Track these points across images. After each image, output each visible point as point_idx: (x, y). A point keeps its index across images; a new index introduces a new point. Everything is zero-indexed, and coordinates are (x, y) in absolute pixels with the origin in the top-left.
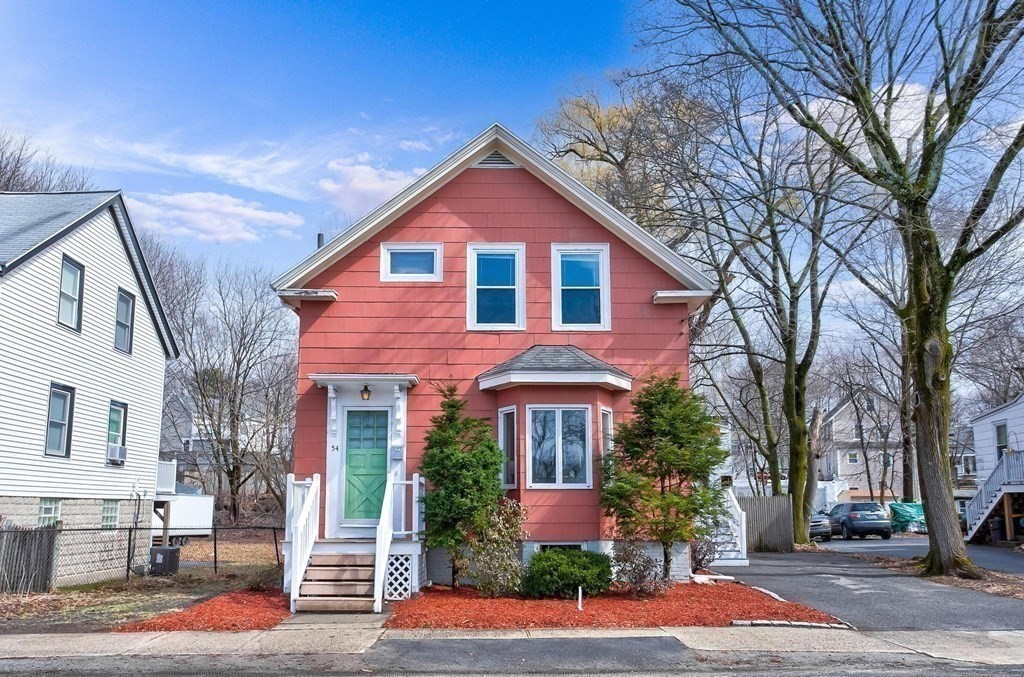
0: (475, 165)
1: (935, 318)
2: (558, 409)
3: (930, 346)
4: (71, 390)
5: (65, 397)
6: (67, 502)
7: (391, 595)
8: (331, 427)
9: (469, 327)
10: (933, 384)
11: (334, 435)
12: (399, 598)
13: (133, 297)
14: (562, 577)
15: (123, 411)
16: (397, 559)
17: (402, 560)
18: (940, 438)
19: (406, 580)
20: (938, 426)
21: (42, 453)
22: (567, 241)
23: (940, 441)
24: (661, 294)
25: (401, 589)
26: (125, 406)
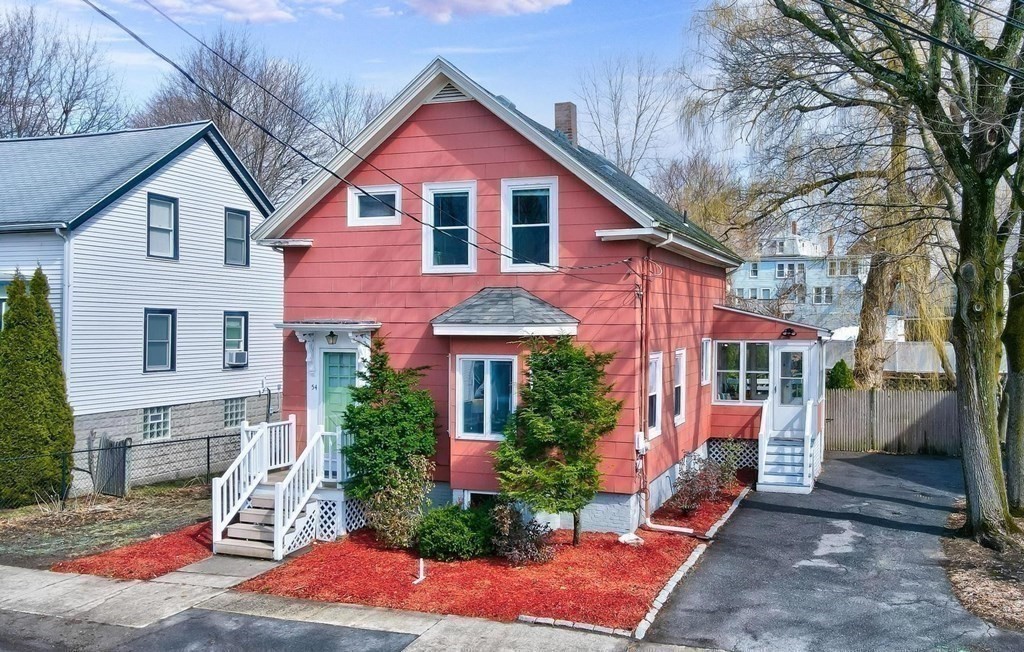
0: (429, 101)
1: (976, 234)
2: (488, 359)
3: (965, 269)
4: (173, 312)
5: (167, 318)
6: (177, 408)
7: (322, 536)
8: (310, 368)
9: (425, 270)
10: (968, 314)
11: (313, 375)
12: (327, 539)
13: (247, 213)
14: (436, 539)
15: (243, 318)
16: (326, 504)
17: (330, 505)
18: (977, 378)
19: (333, 523)
20: (975, 365)
21: (142, 371)
22: (518, 175)
23: (978, 382)
24: (599, 233)
25: (329, 531)
26: (245, 314)
